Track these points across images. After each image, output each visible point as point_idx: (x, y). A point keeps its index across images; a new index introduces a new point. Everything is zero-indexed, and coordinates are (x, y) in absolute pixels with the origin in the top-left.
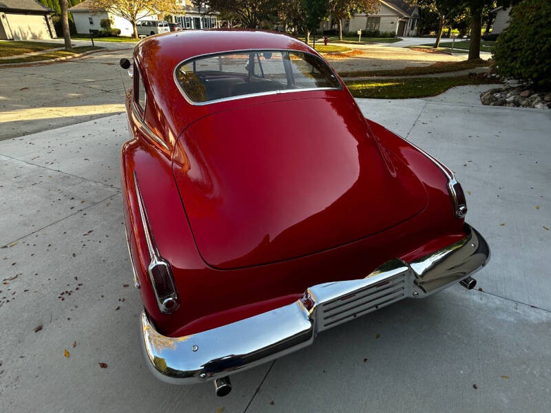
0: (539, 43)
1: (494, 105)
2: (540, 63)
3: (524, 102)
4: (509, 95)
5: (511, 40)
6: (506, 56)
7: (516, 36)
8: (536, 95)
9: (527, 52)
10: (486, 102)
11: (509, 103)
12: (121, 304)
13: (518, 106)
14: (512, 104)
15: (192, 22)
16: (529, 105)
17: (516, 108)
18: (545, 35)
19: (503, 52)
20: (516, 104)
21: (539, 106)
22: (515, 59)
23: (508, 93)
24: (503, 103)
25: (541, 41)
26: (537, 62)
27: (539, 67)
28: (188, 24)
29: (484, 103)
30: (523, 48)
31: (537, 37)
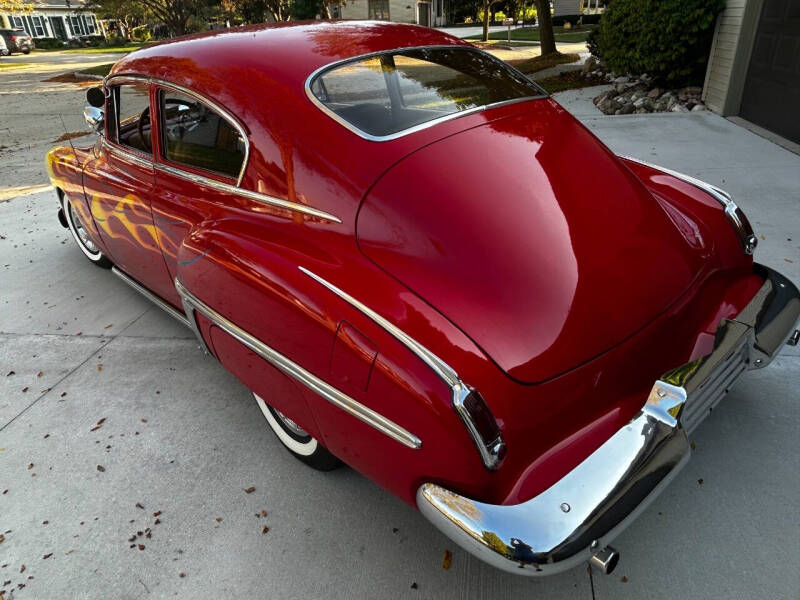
0: (661, 22)
1: (622, 113)
2: (666, 50)
3: (657, 106)
4: (633, 97)
5: (620, 20)
6: (619, 43)
7: (627, 15)
8: (668, 94)
9: (646, 35)
10: (610, 111)
11: (639, 108)
12: (264, 522)
13: (651, 112)
14: (643, 110)
15: (48, 25)
16: (663, 109)
17: (649, 114)
18: (665, 12)
19: (614, 38)
20: (649, 109)
21: (676, 108)
22: (633, 46)
23: (632, 95)
24: (632, 110)
25: (663, 20)
26: (662, 49)
27: (667, 54)
28: (40, 30)
29: (606, 113)
30: (640, 31)
31: (656, 14)
